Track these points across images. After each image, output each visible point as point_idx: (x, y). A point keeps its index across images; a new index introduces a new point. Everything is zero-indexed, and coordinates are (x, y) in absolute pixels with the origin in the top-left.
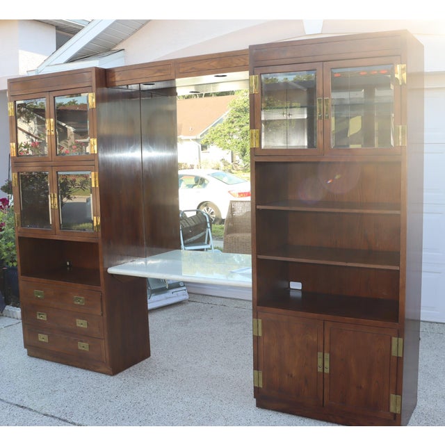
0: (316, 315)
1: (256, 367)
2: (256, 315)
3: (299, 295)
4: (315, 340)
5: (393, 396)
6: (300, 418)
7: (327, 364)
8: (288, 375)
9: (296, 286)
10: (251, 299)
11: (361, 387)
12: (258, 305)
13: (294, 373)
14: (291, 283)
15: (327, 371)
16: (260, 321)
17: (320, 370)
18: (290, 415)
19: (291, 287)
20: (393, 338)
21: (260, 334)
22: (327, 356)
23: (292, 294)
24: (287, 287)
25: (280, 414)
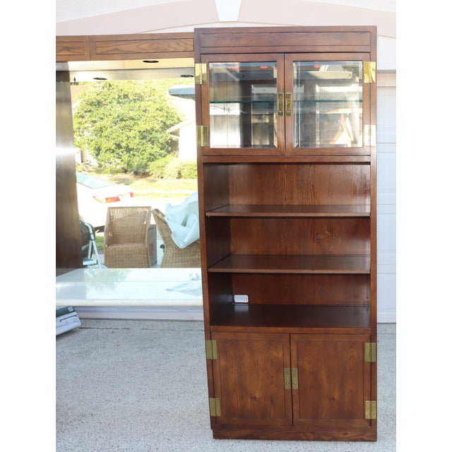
0: (280, 329)
1: (212, 394)
2: (209, 335)
3: (246, 308)
4: (281, 355)
5: (367, 403)
6: (267, 442)
7: (295, 381)
8: (251, 398)
9: (241, 299)
10: (203, 319)
11: (333, 399)
12: (211, 325)
13: (258, 395)
14: (235, 296)
15: (296, 387)
16: (214, 342)
17: (288, 387)
18: (254, 441)
19: (236, 301)
20: (366, 344)
21: (215, 357)
22: (295, 370)
23: (237, 308)
24: (231, 301)
25: (243, 441)
